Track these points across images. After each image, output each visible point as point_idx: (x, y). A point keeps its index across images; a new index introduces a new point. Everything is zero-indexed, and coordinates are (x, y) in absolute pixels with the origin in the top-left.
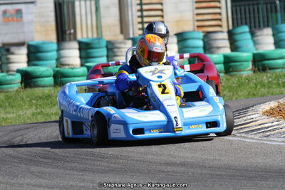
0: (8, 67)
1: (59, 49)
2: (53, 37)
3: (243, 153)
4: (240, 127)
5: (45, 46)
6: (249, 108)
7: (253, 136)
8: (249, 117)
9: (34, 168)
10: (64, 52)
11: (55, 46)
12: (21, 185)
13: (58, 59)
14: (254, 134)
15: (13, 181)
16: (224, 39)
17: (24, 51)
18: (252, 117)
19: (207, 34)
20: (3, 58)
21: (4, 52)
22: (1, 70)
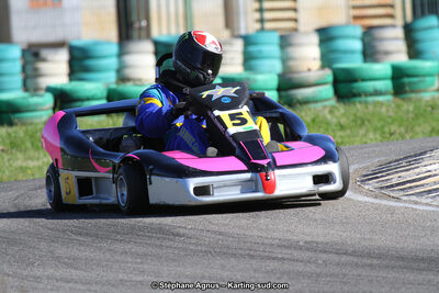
0: (36, 84)
1: (121, 53)
2: (112, 33)
3: (412, 228)
4: (408, 185)
5: (98, 48)
6: (425, 153)
7: (429, 201)
8: (424, 169)
10: (130, 59)
11: (114, 49)
12: (38, 279)
13: (119, 71)
14: (432, 198)
15: (25, 273)
16: (396, 39)
17: (62, 56)
18: (429, 168)
19: (369, 30)
20: (29, 67)
21: (30, 58)
22: (26, 88)
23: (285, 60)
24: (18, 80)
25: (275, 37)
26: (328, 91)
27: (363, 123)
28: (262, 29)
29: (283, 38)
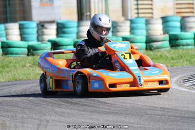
0: (42, 38)
1: (78, 26)
2: (75, 17)
5: (69, 23)
9: (57, 109)
10: (82, 28)
11: (76, 24)
13: (77, 33)
15: (42, 118)
16: (194, 22)
17: (54, 27)
19: (183, 18)
20: (40, 31)
21: (40, 27)
22: (38, 40)
23: (147, 30)
24: (35, 36)
25: (143, 20)
26: (167, 43)
27: (182, 57)
28: (138, 17)
29: (146, 20)
